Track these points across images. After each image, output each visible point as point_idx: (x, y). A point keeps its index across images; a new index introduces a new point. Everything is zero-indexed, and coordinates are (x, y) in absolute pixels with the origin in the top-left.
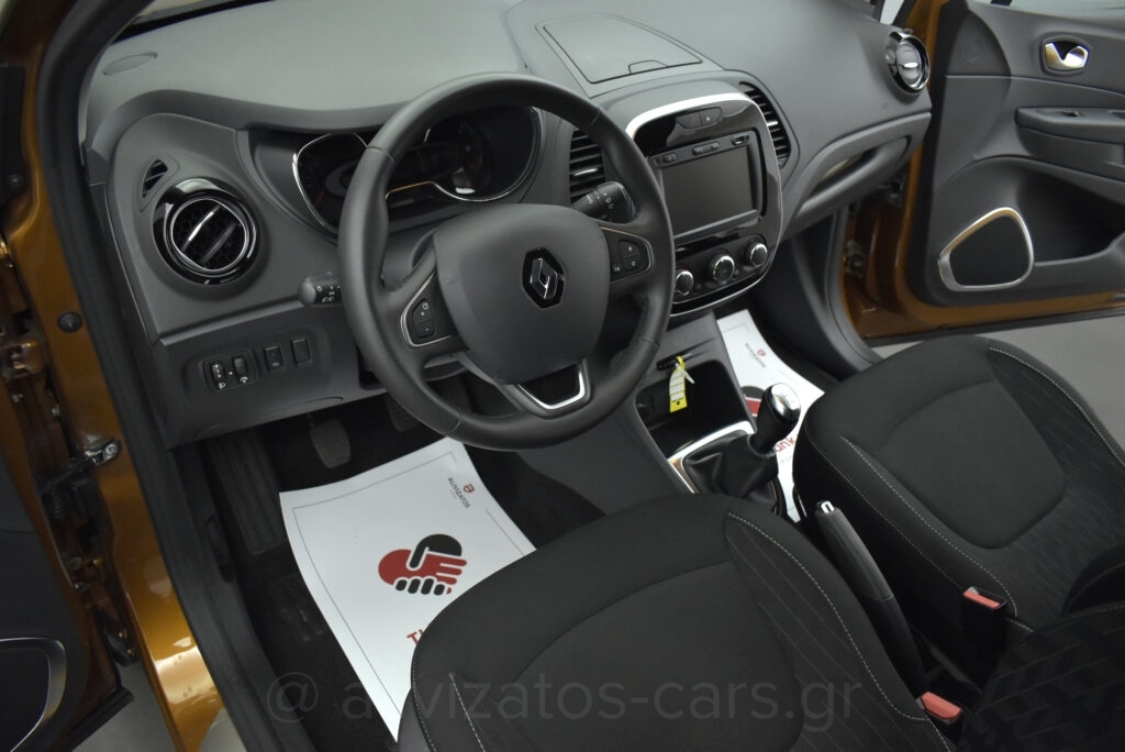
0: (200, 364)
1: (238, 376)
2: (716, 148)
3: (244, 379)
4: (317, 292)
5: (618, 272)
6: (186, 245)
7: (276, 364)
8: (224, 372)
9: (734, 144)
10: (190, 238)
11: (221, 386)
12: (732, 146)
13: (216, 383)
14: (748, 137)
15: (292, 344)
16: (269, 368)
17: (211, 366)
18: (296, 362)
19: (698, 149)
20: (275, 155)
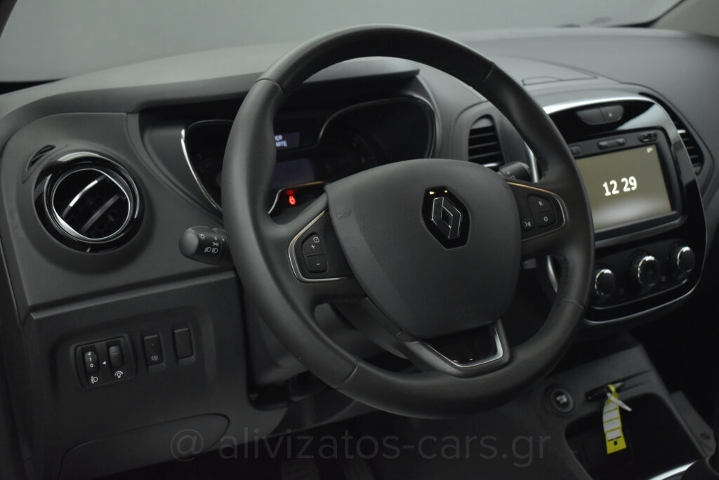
0: (72, 349)
1: (112, 368)
2: (623, 144)
3: (119, 374)
4: (200, 240)
5: (529, 229)
6: (67, 210)
7: (155, 358)
8: (98, 363)
9: (641, 140)
10: (72, 204)
11: (93, 380)
12: (639, 143)
13: (88, 374)
14: (655, 135)
15: (173, 334)
16: (148, 363)
17: (84, 352)
18: (177, 358)
19: (603, 143)
20: (164, 134)
